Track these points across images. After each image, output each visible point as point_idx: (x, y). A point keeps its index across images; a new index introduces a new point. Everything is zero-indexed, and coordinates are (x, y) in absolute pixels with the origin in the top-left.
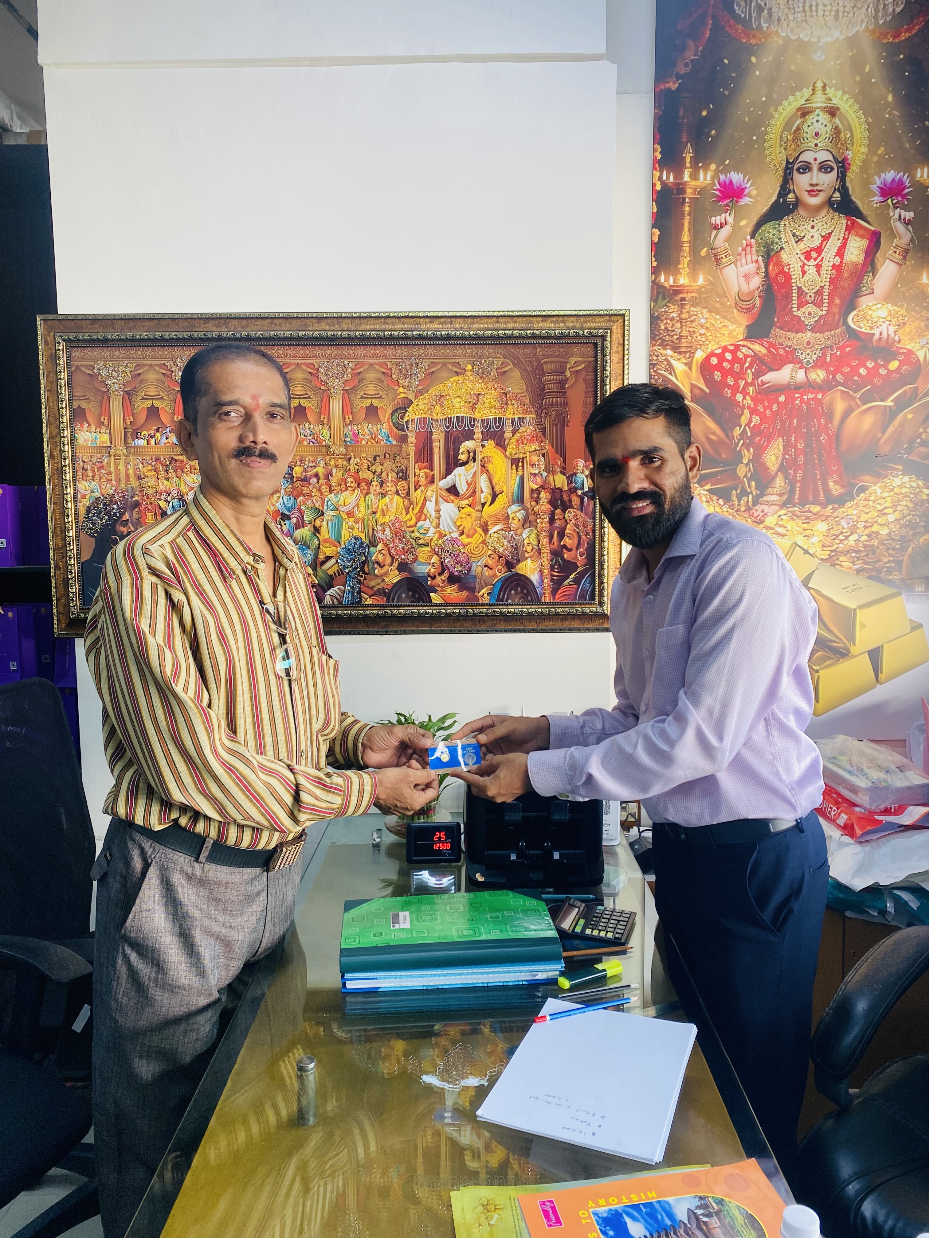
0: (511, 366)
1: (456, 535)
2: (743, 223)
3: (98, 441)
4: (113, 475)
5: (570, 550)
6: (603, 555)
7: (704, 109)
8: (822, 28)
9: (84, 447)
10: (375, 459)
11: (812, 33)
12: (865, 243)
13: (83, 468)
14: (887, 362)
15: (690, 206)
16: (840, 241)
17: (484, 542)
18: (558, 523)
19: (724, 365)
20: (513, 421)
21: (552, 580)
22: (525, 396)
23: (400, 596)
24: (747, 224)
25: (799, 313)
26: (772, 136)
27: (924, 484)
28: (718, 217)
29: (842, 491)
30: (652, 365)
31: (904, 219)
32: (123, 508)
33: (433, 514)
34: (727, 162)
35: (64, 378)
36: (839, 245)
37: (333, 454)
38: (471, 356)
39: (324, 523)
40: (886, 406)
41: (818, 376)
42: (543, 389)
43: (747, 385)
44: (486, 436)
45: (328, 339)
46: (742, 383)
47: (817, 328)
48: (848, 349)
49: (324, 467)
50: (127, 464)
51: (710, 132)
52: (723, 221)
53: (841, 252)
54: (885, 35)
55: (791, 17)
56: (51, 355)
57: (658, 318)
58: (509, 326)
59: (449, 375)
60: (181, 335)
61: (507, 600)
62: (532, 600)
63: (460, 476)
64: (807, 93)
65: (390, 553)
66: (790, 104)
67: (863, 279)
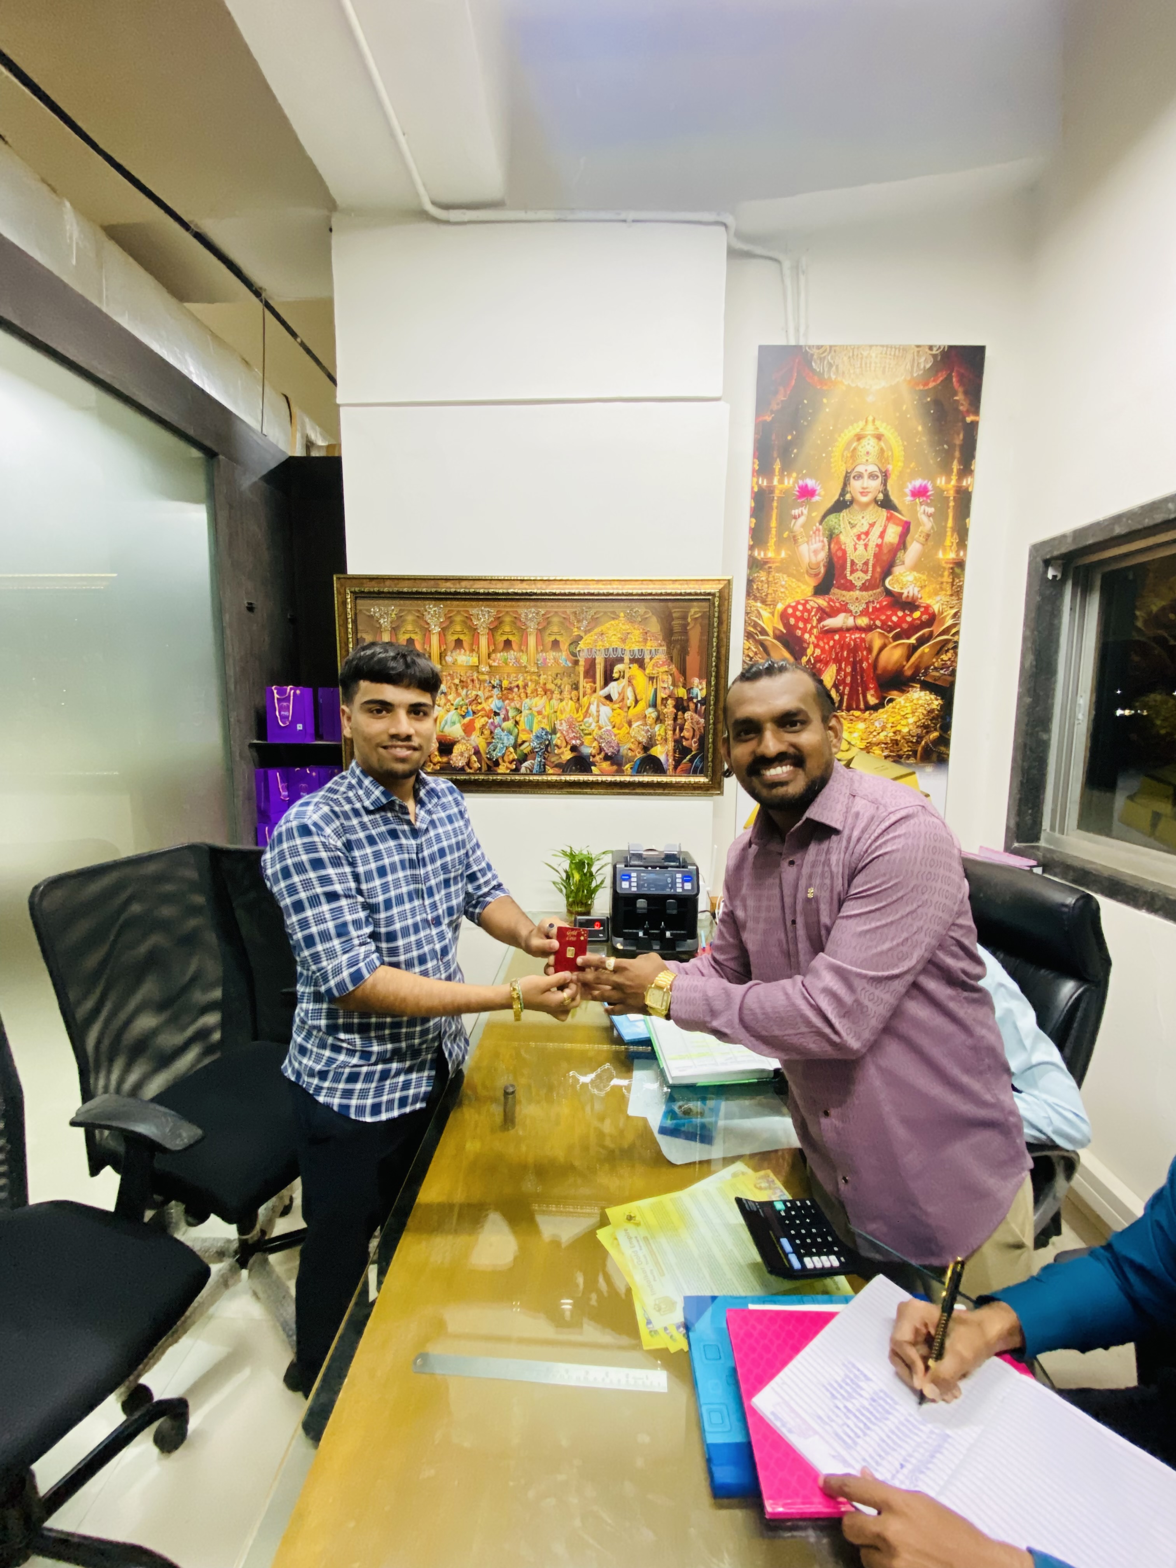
0: (650, 614)
1: (610, 728)
2: (814, 514)
5: (687, 739)
6: (709, 744)
7: (789, 435)
8: (873, 379)
10: (557, 676)
11: (866, 383)
12: (899, 529)
14: (912, 613)
15: (777, 503)
17: (628, 733)
19: (797, 613)
21: (674, 760)
22: (659, 635)
24: (817, 515)
25: (851, 578)
26: (837, 454)
27: (934, 698)
28: (797, 510)
29: (877, 701)
30: (747, 613)
31: (928, 513)
33: (595, 713)
34: (804, 471)
35: (351, 618)
36: (881, 529)
37: (529, 672)
38: (623, 607)
39: (522, 719)
41: (863, 621)
42: (672, 630)
43: (813, 627)
45: (527, 594)
46: (809, 626)
47: (864, 588)
48: (885, 603)
49: (522, 681)
51: (793, 451)
52: (800, 513)
53: (882, 535)
54: (917, 384)
55: (852, 371)
56: (343, 602)
57: (752, 581)
58: (650, 587)
59: (607, 620)
60: (430, 590)
63: (614, 688)
64: (861, 424)
65: (565, 739)
66: (849, 432)
67: (897, 554)
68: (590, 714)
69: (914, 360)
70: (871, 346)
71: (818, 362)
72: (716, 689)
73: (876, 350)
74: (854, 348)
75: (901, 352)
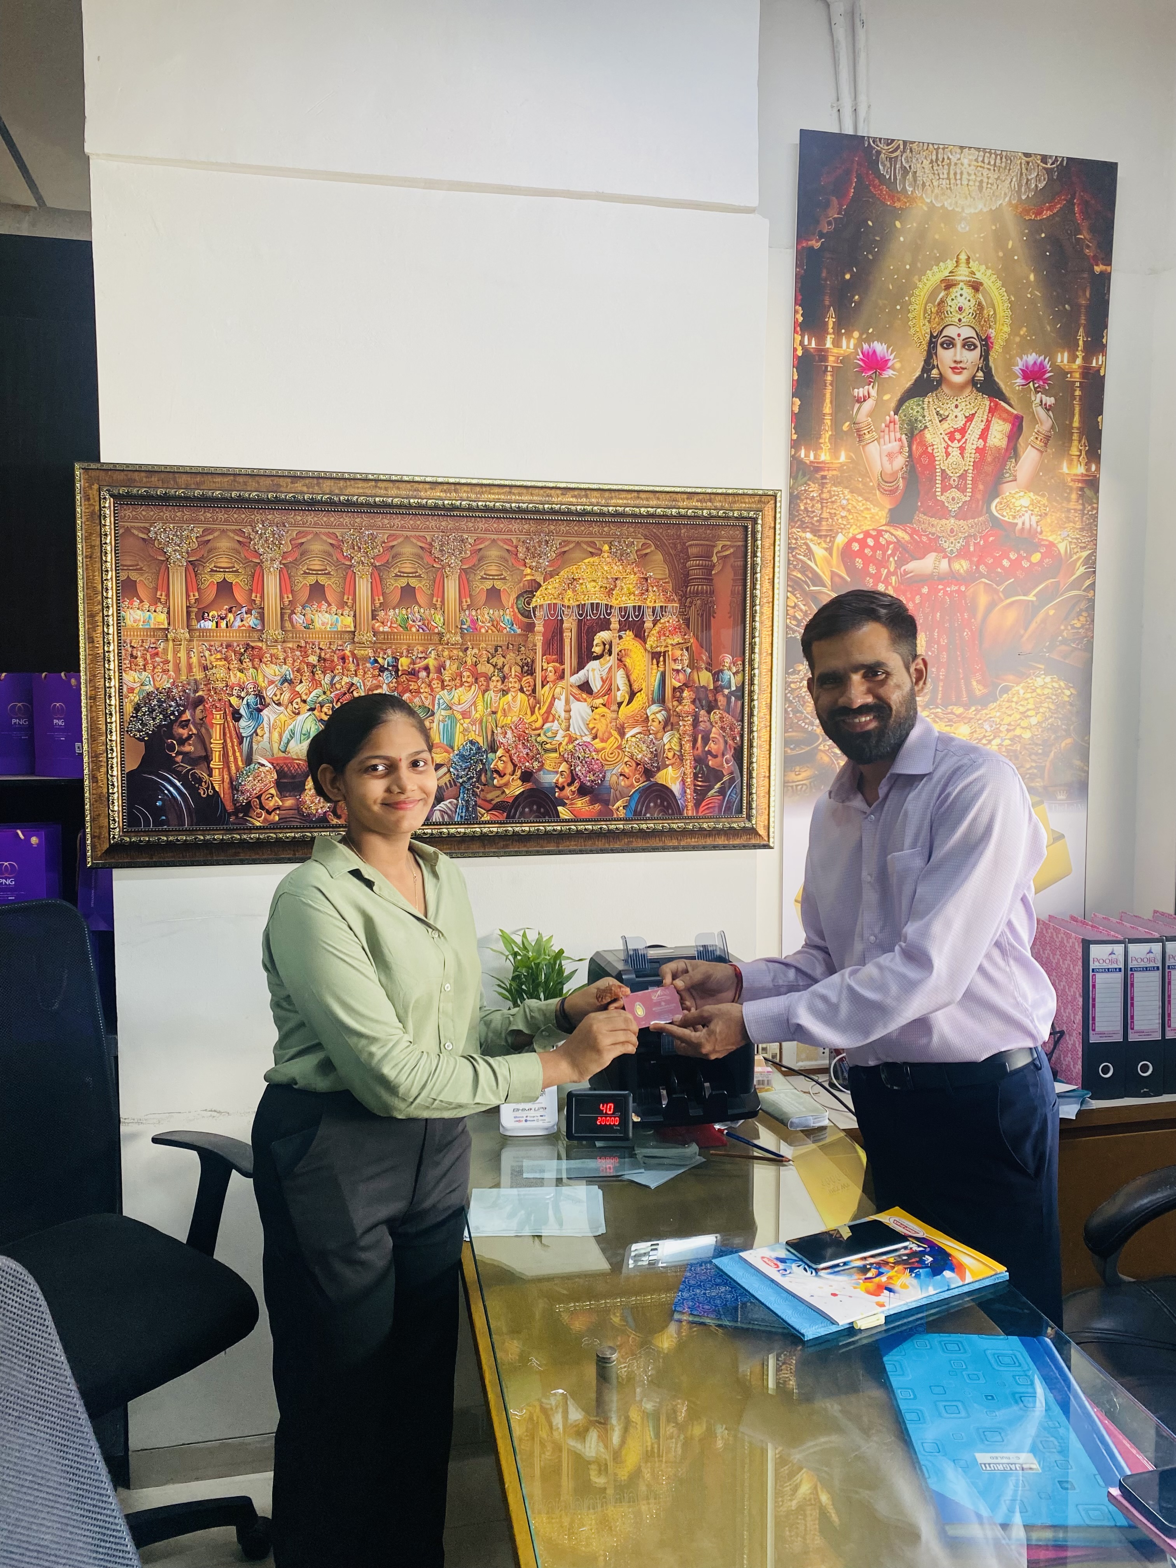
0: (653, 548)
1: (588, 739)
2: (886, 397)
3: (152, 621)
4: (171, 664)
5: (715, 757)
6: (752, 763)
7: (848, 272)
8: (966, 198)
9: (133, 629)
10: (496, 650)
11: (956, 203)
12: (1007, 427)
13: (132, 655)
14: (1030, 554)
15: (832, 376)
16: (983, 424)
17: (619, 747)
18: (702, 726)
19: (866, 551)
20: (654, 609)
21: (695, 791)
22: (668, 582)
23: (523, 811)
24: (891, 398)
25: (943, 498)
26: (917, 307)
27: (1066, 685)
28: (861, 389)
29: (986, 691)
30: (790, 549)
31: (1046, 404)
32: (183, 706)
33: (563, 715)
34: (871, 331)
35: (111, 542)
36: (982, 427)
37: (447, 643)
38: (608, 535)
39: (435, 725)
40: (1029, 601)
41: (962, 566)
42: (688, 575)
43: (889, 574)
44: (624, 626)
45: (444, 508)
46: (884, 572)
47: (961, 515)
48: (991, 539)
49: (435, 659)
50: (189, 651)
51: (854, 297)
52: (866, 394)
53: (984, 435)
54: (1027, 212)
55: (936, 183)
56: (92, 513)
57: (798, 497)
58: (651, 503)
59: (584, 556)
60: (264, 496)
61: (645, 814)
62: (673, 814)
63: (594, 672)
64: (950, 264)
65: (511, 760)
66: (934, 274)
67: (1005, 465)
68: (554, 716)
69: (1021, 174)
70: (962, 148)
71: (888, 165)
72: (760, 673)
73: (969, 154)
74: (938, 148)
75: (1004, 160)
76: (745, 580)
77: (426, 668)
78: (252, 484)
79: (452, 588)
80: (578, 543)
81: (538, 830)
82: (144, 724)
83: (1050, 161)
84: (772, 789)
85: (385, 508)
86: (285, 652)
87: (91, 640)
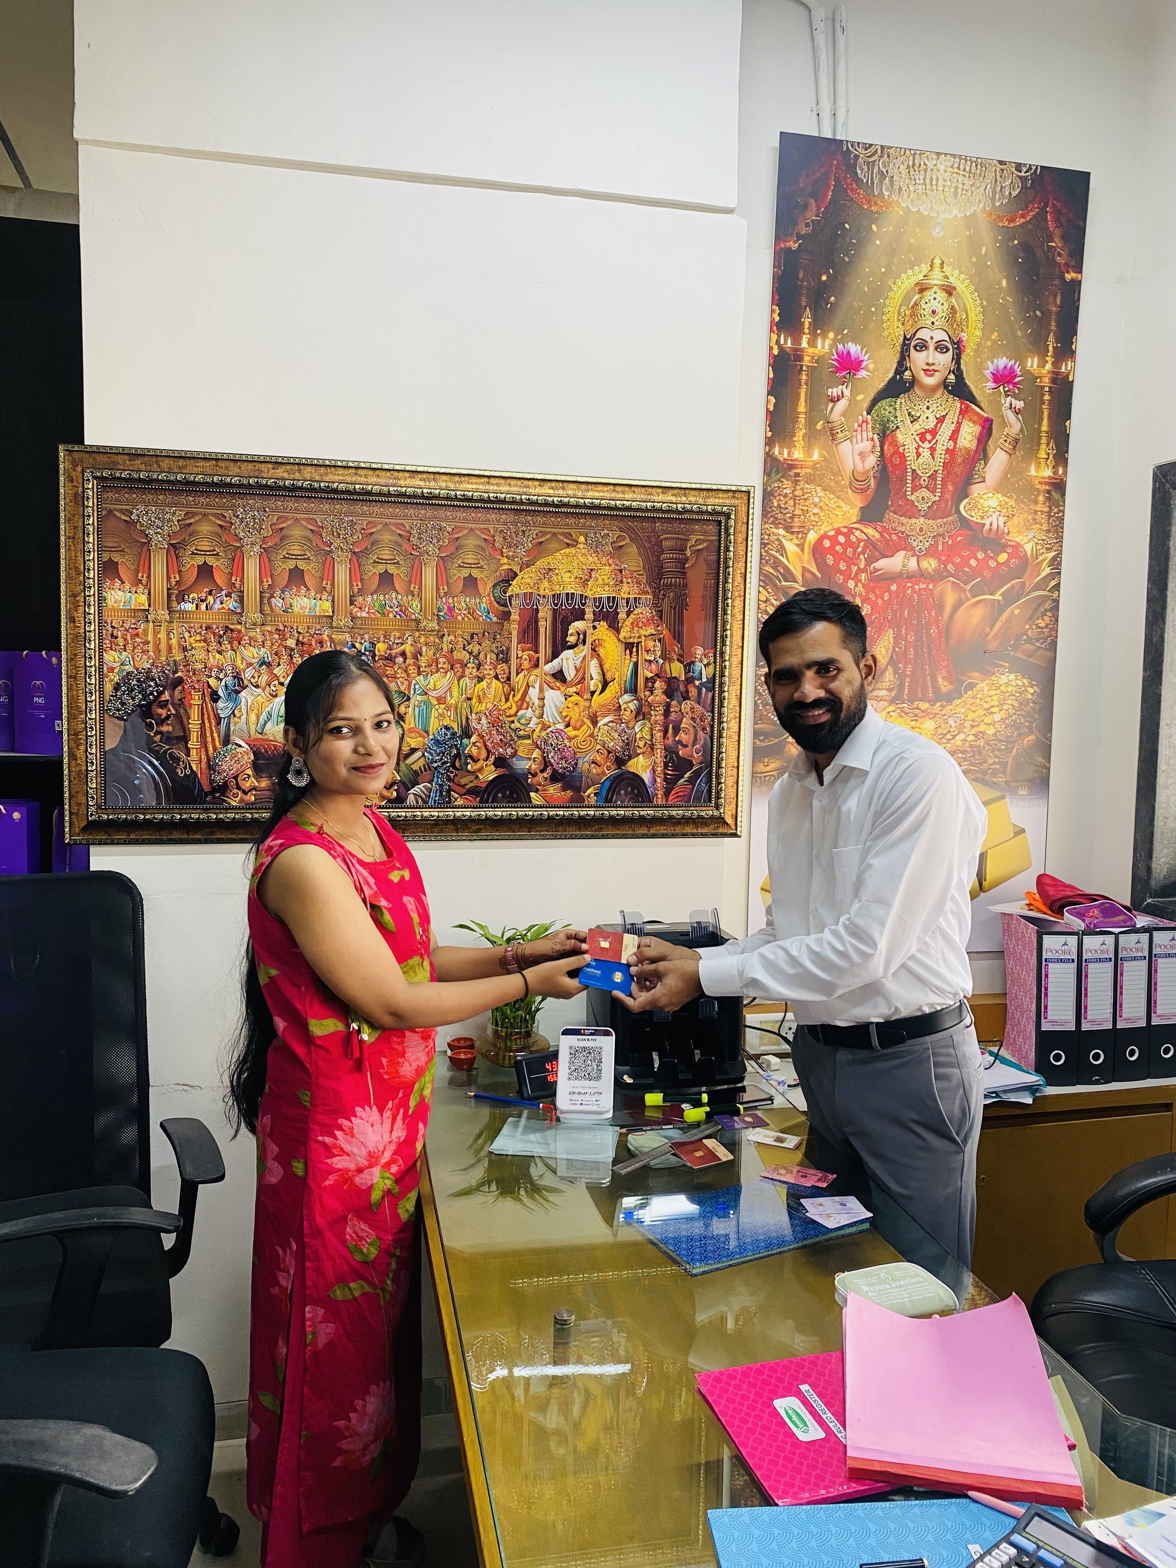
0: (628, 540)
1: (561, 726)
2: (860, 397)
3: (133, 602)
4: (151, 645)
5: (685, 746)
6: (721, 753)
7: (825, 273)
8: (941, 203)
9: (114, 610)
10: (472, 638)
11: (932, 208)
12: (977, 429)
13: (112, 635)
14: (997, 554)
15: (807, 375)
16: (954, 425)
17: (592, 736)
18: (673, 716)
19: (837, 548)
20: (628, 600)
21: (665, 780)
22: (642, 575)
23: (495, 796)
24: (864, 399)
25: (913, 498)
26: (891, 309)
27: (1030, 683)
28: (835, 389)
29: (950, 687)
30: (763, 545)
31: (1015, 408)
32: (162, 687)
33: (537, 702)
34: (845, 332)
35: (93, 524)
36: (953, 428)
37: (424, 630)
38: (584, 527)
39: (410, 710)
41: (930, 564)
42: (662, 567)
43: (860, 571)
44: (599, 616)
45: (423, 497)
46: (855, 569)
47: (930, 514)
48: (959, 538)
49: (412, 645)
50: (168, 633)
51: (830, 298)
52: (840, 393)
53: (954, 437)
54: (1001, 218)
55: (912, 189)
56: (76, 494)
57: (771, 494)
58: (627, 496)
59: (558, 546)
60: (245, 482)
61: (616, 802)
62: (643, 802)
63: (568, 660)
64: (925, 268)
65: (486, 746)
66: (908, 278)
67: (975, 466)
68: (528, 704)
69: (996, 181)
70: (938, 154)
71: (866, 169)
72: (730, 665)
73: (945, 161)
74: (915, 153)
75: (979, 167)
76: (718, 573)
77: (403, 654)
78: (234, 469)
79: (429, 575)
80: (554, 534)
81: (510, 815)
82: (123, 704)
83: (1024, 169)
84: (740, 778)
85: (365, 496)
86: (263, 635)
87: (72, 620)
